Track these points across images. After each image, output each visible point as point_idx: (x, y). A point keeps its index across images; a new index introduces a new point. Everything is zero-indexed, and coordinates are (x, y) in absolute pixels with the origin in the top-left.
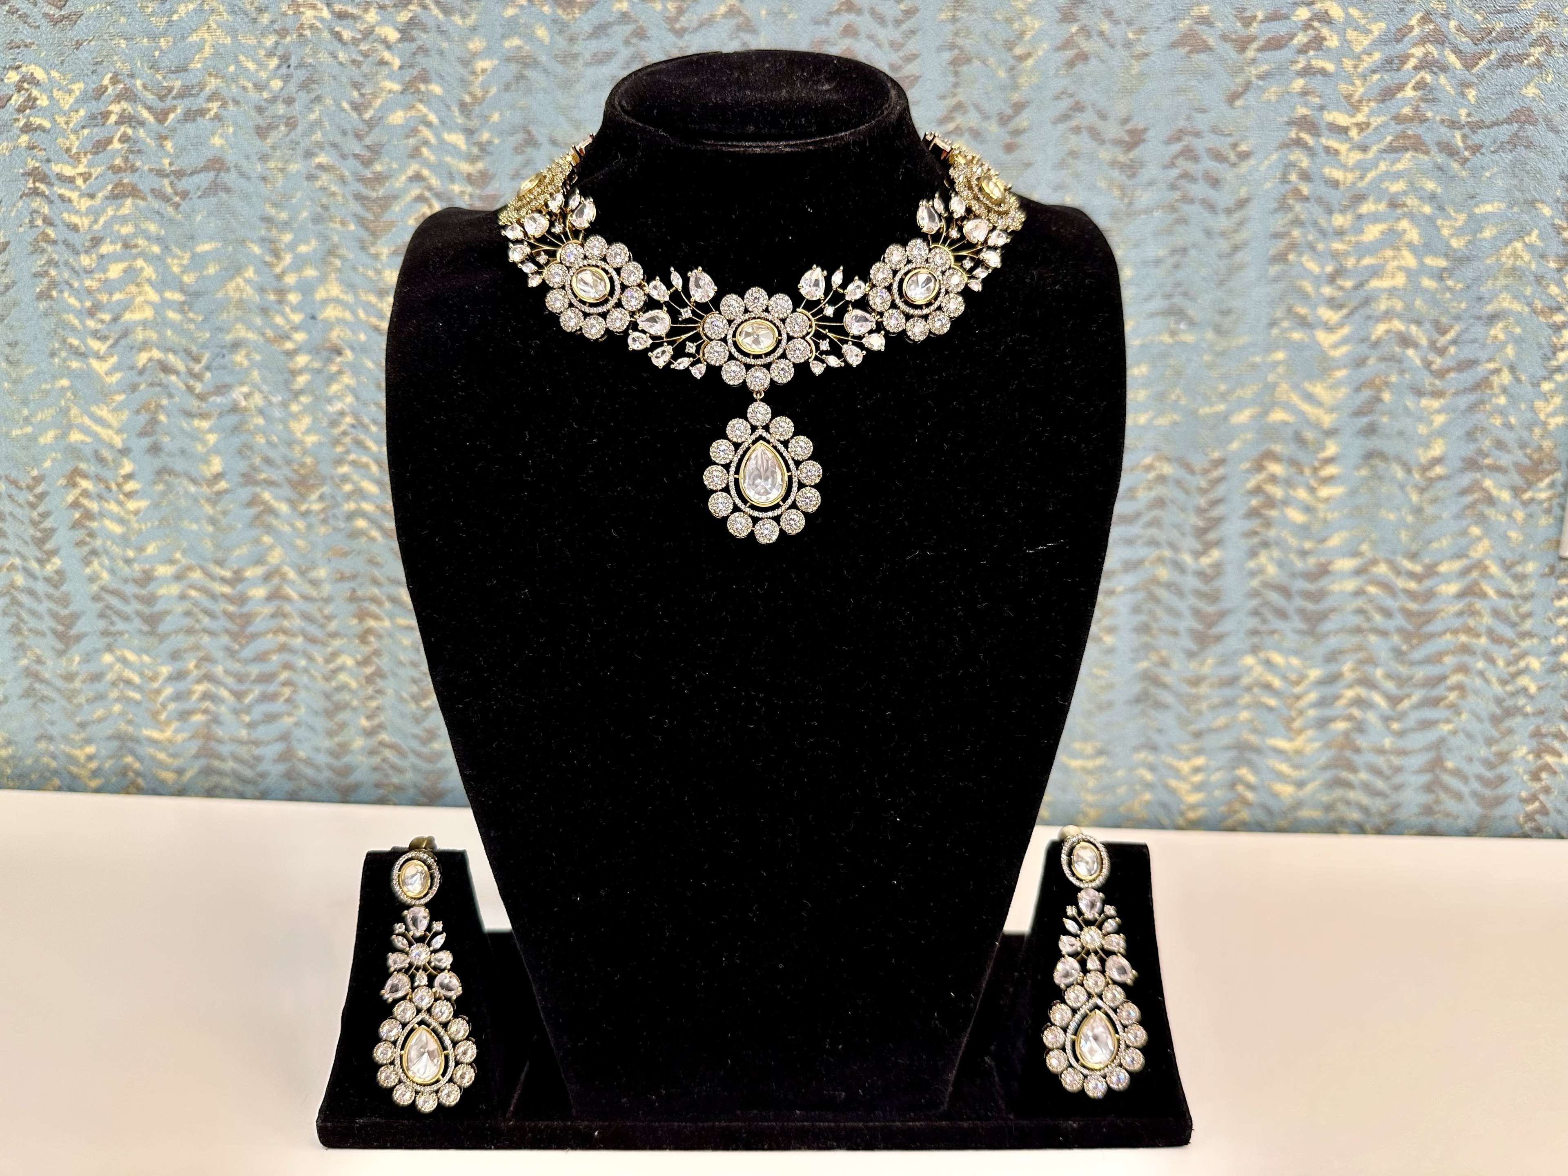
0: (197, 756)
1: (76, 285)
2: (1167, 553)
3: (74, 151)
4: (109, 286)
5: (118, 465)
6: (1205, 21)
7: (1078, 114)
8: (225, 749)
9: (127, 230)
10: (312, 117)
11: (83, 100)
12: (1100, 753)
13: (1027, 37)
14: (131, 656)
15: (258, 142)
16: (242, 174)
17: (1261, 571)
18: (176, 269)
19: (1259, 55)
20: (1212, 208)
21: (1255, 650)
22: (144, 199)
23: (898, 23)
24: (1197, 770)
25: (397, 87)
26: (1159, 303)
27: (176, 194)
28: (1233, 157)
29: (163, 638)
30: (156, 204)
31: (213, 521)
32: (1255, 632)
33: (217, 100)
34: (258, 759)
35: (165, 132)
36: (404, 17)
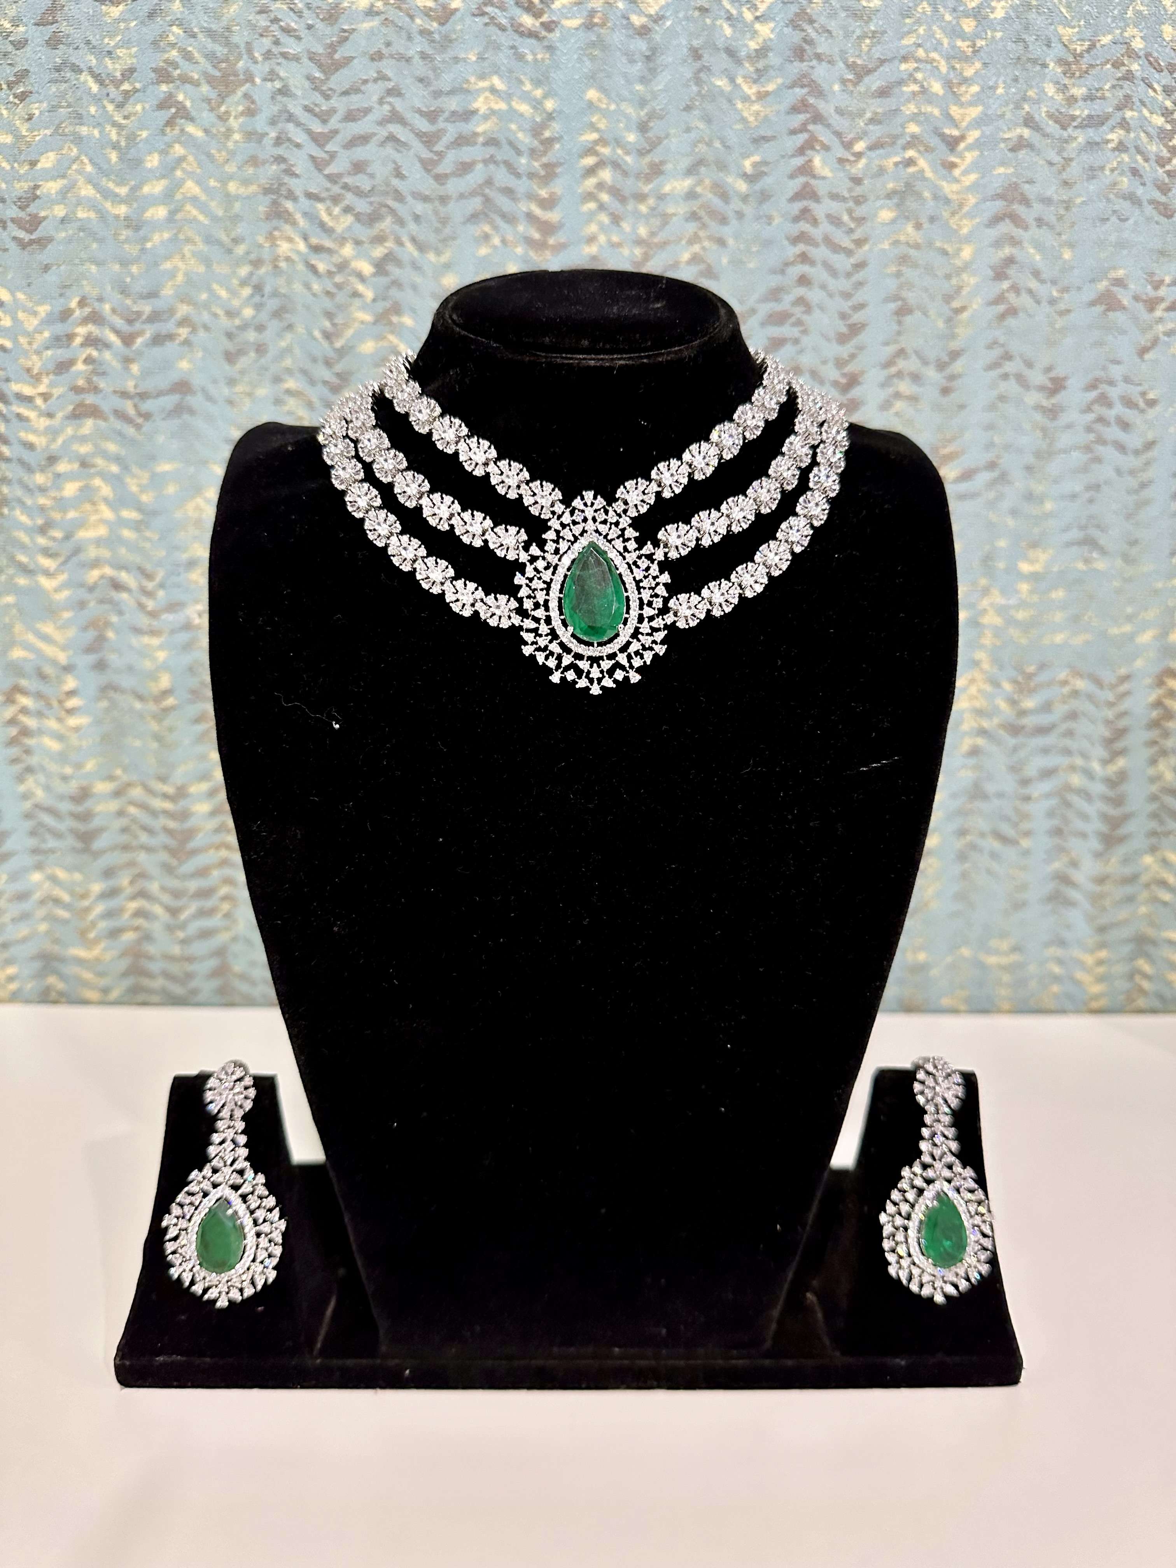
0: (125, 974)
1: (29, 502)
2: (1079, 761)
3: (35, 371)
4: (62, 504)
5: (60, 681)
6: (1119, 282)
7: (1007, 363)
8: (155, 967)
9: (84, 449)
10: (283, 344)
11: (48, 321)
12: (1016, 949)
13: (964, 292)
14: (61, 874)
15: (227, 367)
16: (209, 398)
17: (1158, 778)
18: (134, 489)
19: (1166, 314)
20: (1121, 448)
21: (1153, 850)
22: (105, 419)
23: (849, 275)
24: (1100, 962)
25: (368, 318)
26: (1075, 534)
27: (140, 415)
28: (1142, 405)
29: (97, 855)
30: (118, 425)
31: (158, 738)
32: (1154, 833)
33: (189, 326)
34: (189, 976)
35: (131, 355)
36: (379, 252)
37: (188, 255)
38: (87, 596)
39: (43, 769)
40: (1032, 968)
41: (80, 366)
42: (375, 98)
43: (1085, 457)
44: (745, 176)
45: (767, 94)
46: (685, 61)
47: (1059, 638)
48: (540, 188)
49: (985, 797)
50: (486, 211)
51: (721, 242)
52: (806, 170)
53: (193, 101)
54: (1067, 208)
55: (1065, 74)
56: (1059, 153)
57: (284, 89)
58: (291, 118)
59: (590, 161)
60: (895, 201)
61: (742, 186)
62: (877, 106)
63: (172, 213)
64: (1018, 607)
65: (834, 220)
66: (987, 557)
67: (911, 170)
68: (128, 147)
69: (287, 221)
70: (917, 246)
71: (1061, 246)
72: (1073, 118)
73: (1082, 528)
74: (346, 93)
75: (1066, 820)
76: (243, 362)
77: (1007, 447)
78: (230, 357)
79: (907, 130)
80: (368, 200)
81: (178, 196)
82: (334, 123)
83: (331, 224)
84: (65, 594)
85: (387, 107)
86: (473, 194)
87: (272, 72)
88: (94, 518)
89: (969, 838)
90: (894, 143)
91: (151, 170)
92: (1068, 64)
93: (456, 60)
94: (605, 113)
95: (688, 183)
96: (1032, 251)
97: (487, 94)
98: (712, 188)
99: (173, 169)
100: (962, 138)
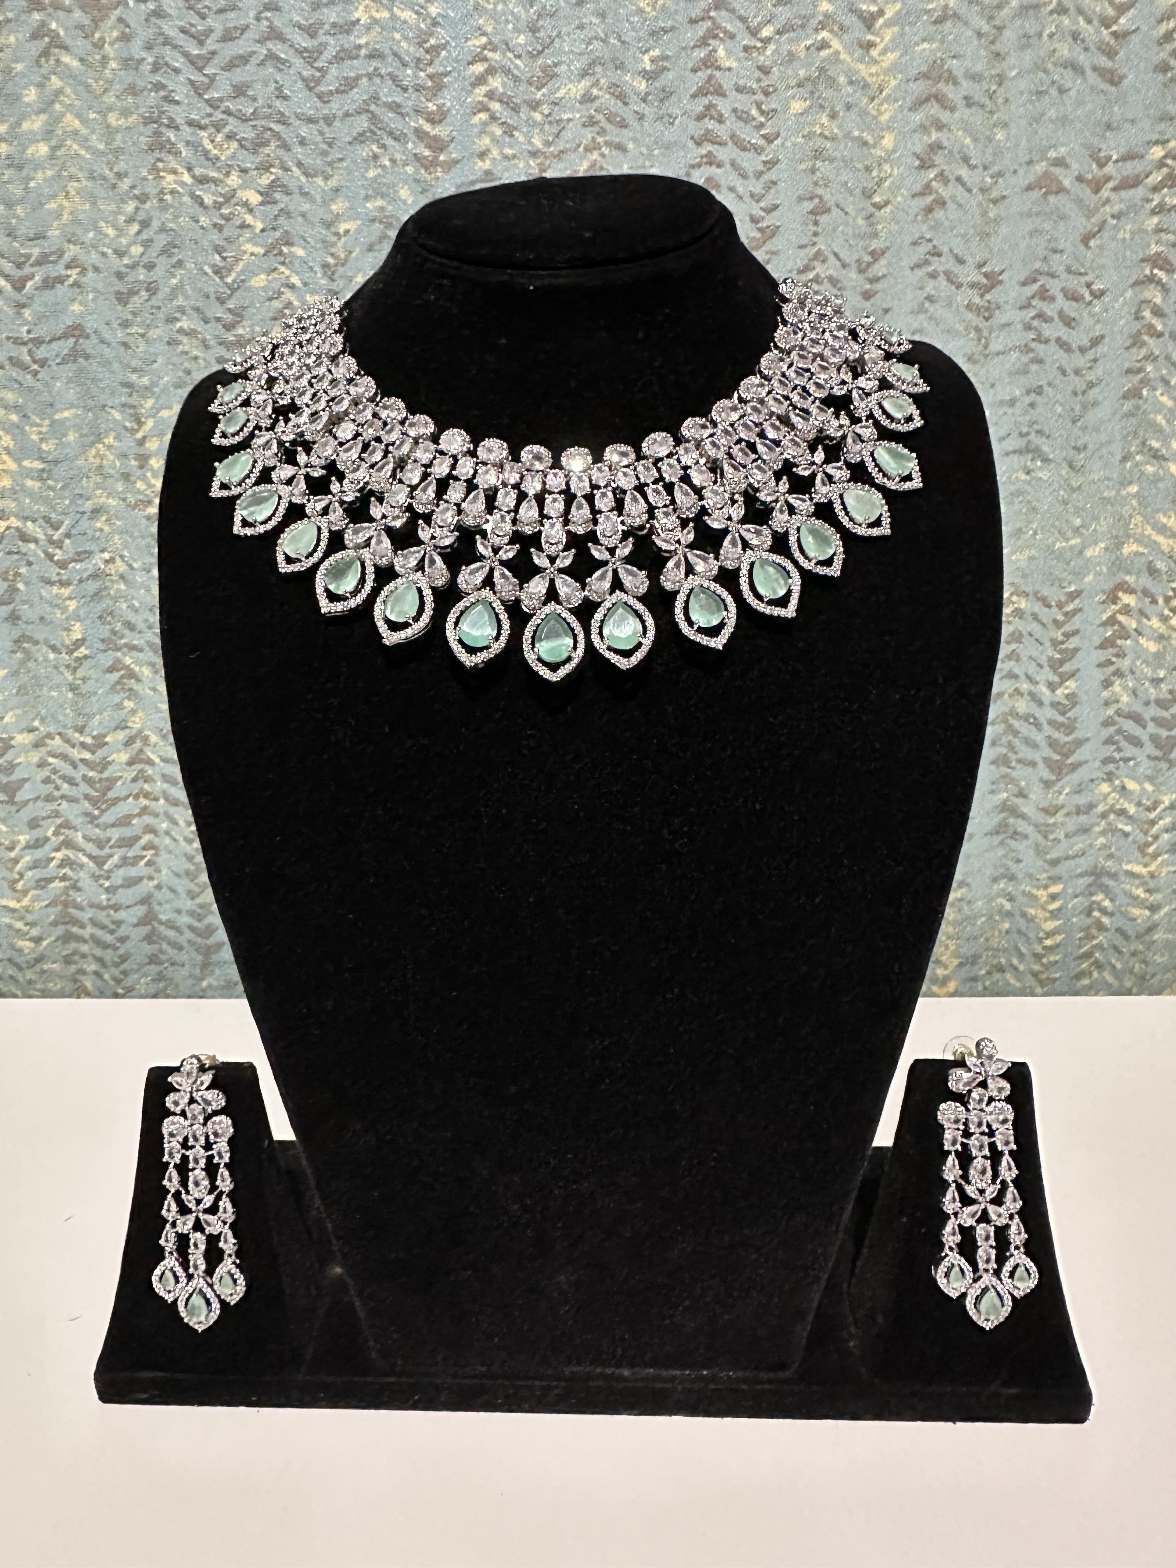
48: (428, 100)
50: (372, 127)
52: (709, 62)
53: (66, 29)
58: (167, 42)
61: (642, 86)
63: (54, 149)
65: (742, 116)
76: (136, 302)
78: (122, 298)
82: (211, 44)
85: (266, 23)
91: (28, 105)
99: (53, 102)
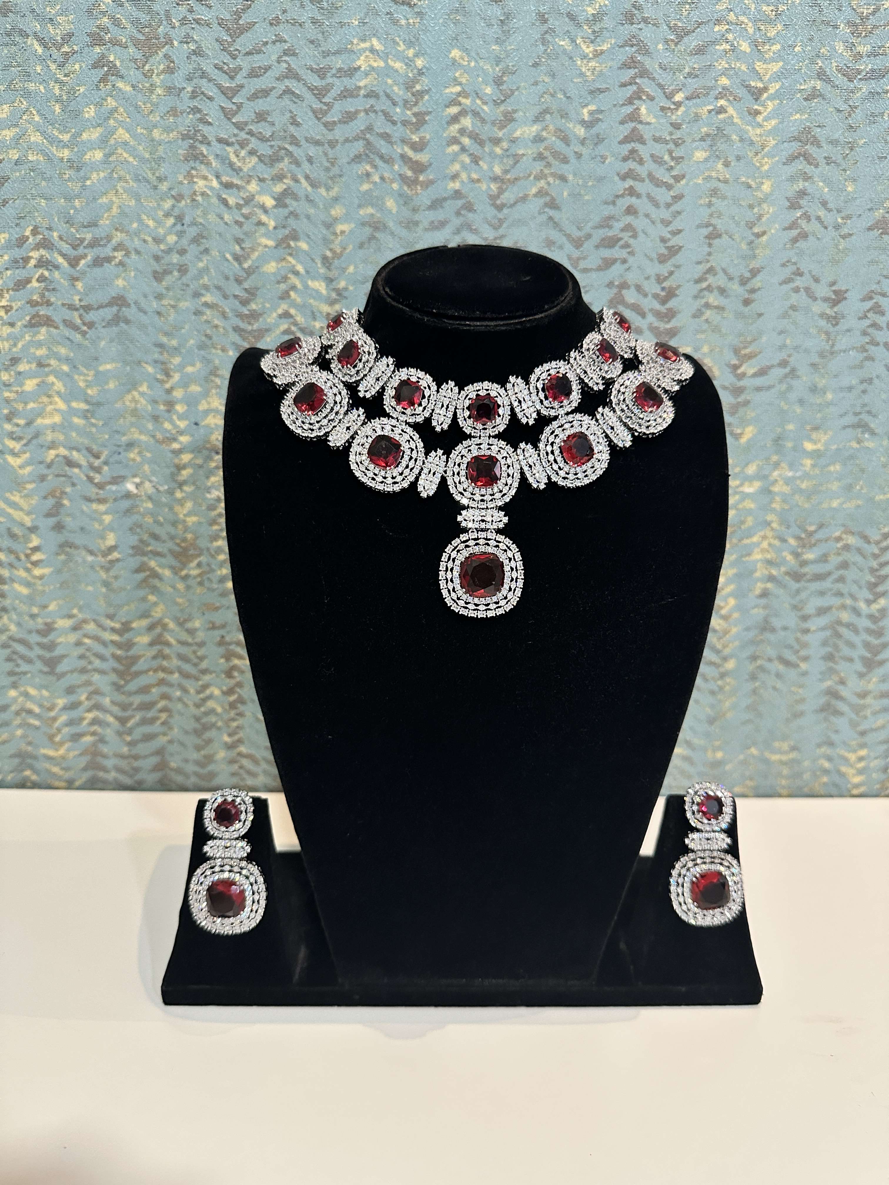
37: (121, 191)
38: (45, 471)
39: (15, 609)
40: (806, 764)
41: (35, 284)
42: (274, 57)
43: (861, 356)
44: (583, 122)
45: (602, 52)
46: (533, 24)
47: (835, 504)
49: (773, 630)
51: (563, 179)
54: (852, 149)
55: (853, 34)
56: (846, 101)
57: (197, 51)
59: (454, 110)
60: (709, 142)
62: (694, 63)
64: (802, 478)
66: (779, 438)
67: (721, 116)
68: (69, 100)
69: (202, 162)
70: (726, 182)
71: (846, 180)
72: (859, 72)
73: (856, 414)
74: (248, 54)
75: (836, 647)
77: (796, 348)
79: (719, 82)
80: (269, 143)
81: (112, 142)
83: (239, 164)
84: (28, 469)
86: (357, 139)
87: (187, 36)
88: (49, 408)
89: (759, 662)
90: (708, 94)
92: (855, 25)
93: (342, 25)
94: (467, 70)
95: (535, 128)
96: (821, 184)
97: (367, 53)
98: (555, 132)
100: (766, 89)
